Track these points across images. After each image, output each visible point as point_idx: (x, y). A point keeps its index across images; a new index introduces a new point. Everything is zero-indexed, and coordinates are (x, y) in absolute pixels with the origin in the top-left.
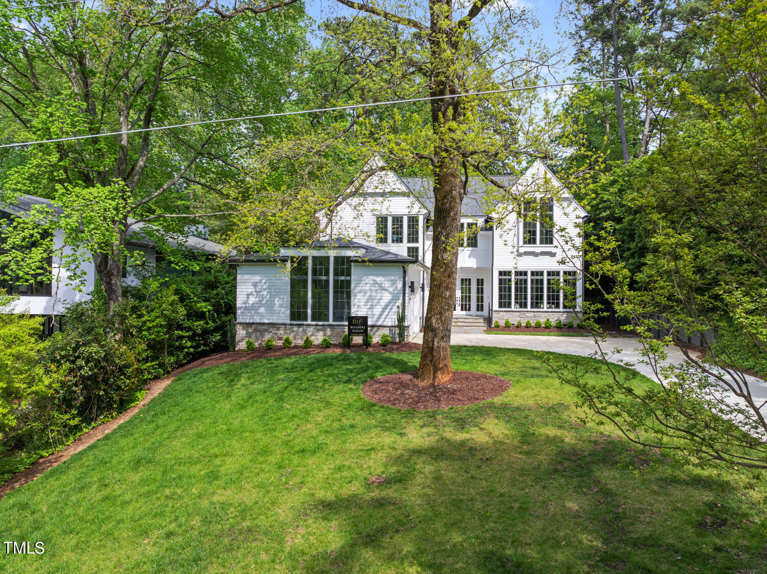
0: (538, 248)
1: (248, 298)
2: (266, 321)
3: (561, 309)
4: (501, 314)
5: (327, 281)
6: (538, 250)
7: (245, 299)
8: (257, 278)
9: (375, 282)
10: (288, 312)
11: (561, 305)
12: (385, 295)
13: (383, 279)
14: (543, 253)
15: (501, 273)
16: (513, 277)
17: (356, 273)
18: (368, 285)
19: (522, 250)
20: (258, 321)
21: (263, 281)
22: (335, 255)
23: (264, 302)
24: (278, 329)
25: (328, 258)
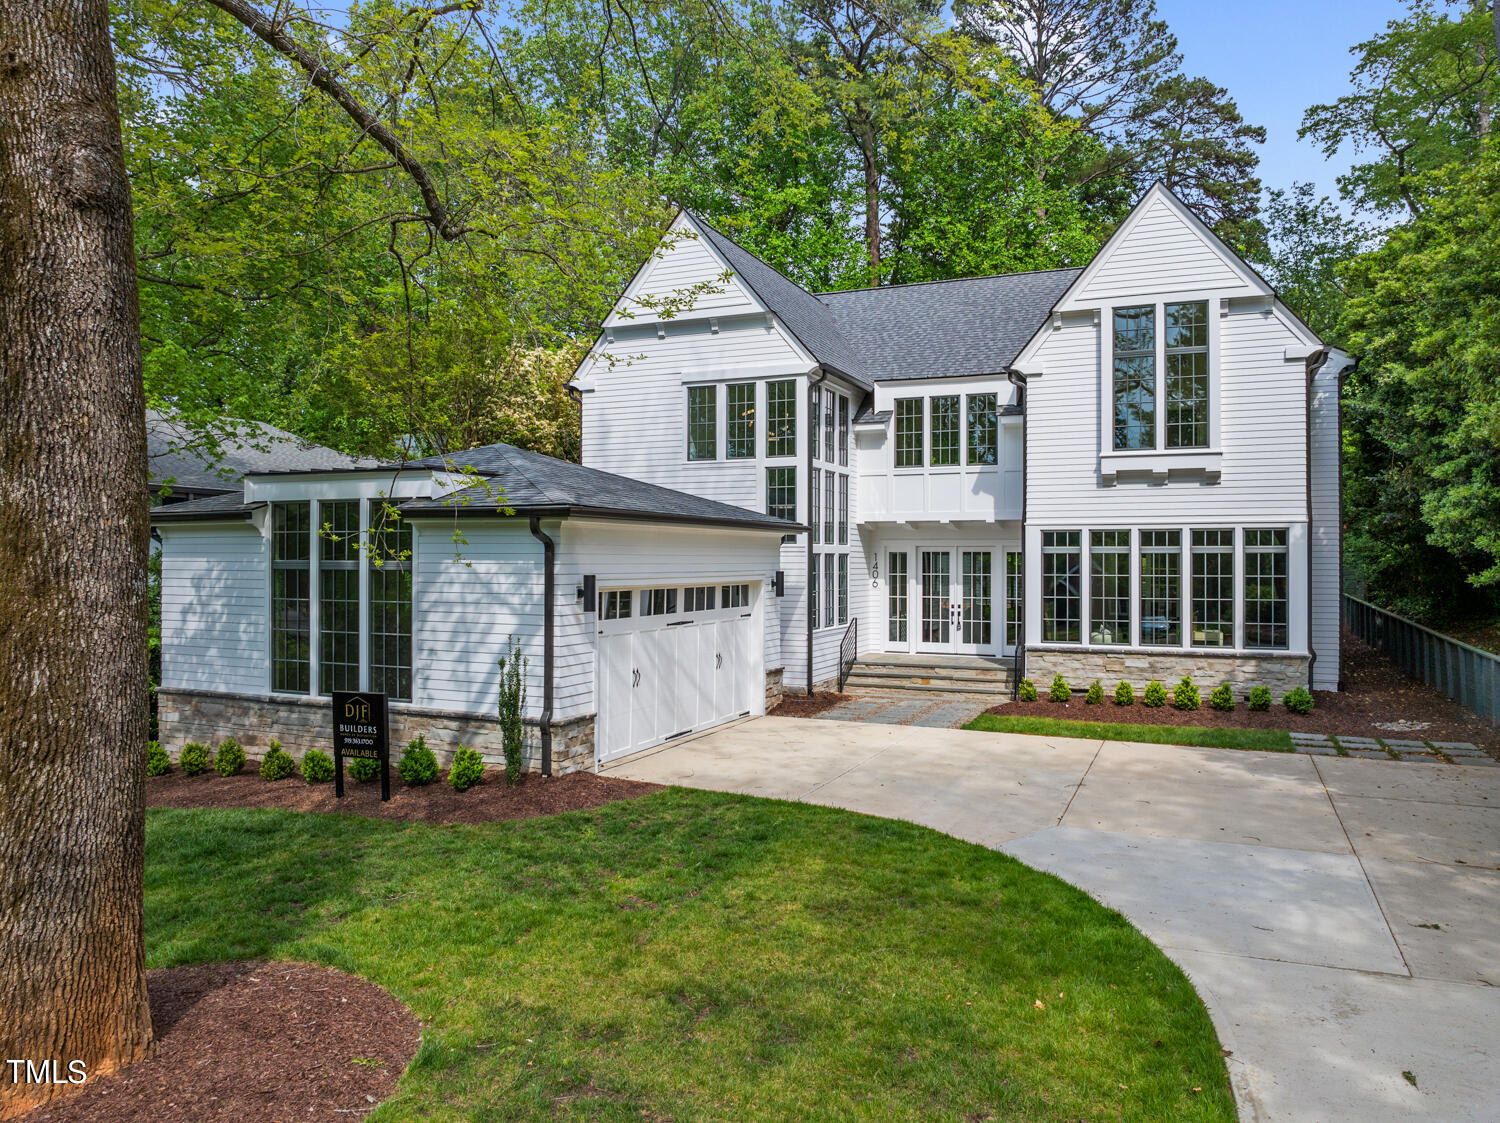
0: (1161, 459)
1: (184, 621)
2: (222, 689)
3: (1239, 648)
4: (1049, 658)
5: (355, 574)
6: (1160, 466)
7: (179, 625)
8: (200, 564)
9: (475, 580)
10: (267, 663)
11: (1239, 634)
12: (500, 619)
13: (494, 568)
14: (1175, 475)
15: (1048, 538)
16: (1086, 548)
17: (424, 549)
18: (457, 588)
19: (1110, 468)
20: (204, 687)
21: (214, 574)
22: (372, 495)
23: (216, 633)
24: (245, 712)
25: (354, 505)
